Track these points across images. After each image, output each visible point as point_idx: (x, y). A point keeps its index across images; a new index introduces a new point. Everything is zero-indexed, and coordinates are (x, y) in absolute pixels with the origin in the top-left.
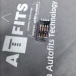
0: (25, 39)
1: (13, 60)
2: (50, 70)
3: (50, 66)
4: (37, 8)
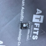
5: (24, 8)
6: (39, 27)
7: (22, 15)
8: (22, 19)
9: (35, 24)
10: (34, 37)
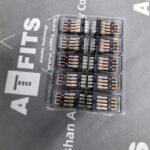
0: (38, 76)
1: (21, 105)
2: (72, 118)
3: (72, 114)
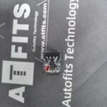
1: (18, 94)
3: (68, 101)
4: (45, 12)
5: (63, 103)
6: (13, 47)
7: (68, 84)
8: (66, 71)
9: (25, 56)
10: (25, 11)
